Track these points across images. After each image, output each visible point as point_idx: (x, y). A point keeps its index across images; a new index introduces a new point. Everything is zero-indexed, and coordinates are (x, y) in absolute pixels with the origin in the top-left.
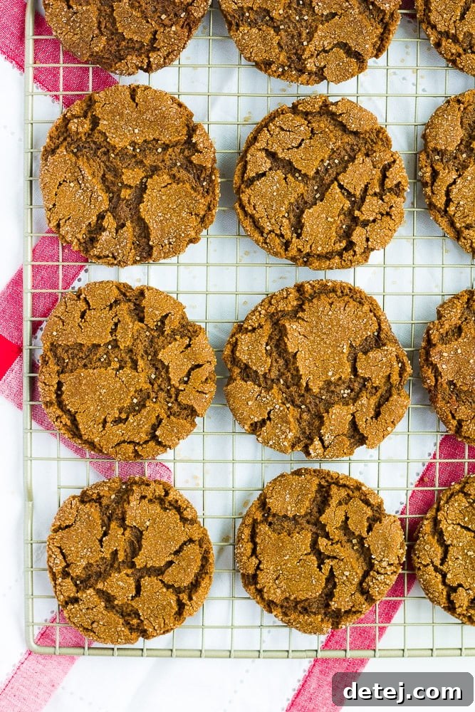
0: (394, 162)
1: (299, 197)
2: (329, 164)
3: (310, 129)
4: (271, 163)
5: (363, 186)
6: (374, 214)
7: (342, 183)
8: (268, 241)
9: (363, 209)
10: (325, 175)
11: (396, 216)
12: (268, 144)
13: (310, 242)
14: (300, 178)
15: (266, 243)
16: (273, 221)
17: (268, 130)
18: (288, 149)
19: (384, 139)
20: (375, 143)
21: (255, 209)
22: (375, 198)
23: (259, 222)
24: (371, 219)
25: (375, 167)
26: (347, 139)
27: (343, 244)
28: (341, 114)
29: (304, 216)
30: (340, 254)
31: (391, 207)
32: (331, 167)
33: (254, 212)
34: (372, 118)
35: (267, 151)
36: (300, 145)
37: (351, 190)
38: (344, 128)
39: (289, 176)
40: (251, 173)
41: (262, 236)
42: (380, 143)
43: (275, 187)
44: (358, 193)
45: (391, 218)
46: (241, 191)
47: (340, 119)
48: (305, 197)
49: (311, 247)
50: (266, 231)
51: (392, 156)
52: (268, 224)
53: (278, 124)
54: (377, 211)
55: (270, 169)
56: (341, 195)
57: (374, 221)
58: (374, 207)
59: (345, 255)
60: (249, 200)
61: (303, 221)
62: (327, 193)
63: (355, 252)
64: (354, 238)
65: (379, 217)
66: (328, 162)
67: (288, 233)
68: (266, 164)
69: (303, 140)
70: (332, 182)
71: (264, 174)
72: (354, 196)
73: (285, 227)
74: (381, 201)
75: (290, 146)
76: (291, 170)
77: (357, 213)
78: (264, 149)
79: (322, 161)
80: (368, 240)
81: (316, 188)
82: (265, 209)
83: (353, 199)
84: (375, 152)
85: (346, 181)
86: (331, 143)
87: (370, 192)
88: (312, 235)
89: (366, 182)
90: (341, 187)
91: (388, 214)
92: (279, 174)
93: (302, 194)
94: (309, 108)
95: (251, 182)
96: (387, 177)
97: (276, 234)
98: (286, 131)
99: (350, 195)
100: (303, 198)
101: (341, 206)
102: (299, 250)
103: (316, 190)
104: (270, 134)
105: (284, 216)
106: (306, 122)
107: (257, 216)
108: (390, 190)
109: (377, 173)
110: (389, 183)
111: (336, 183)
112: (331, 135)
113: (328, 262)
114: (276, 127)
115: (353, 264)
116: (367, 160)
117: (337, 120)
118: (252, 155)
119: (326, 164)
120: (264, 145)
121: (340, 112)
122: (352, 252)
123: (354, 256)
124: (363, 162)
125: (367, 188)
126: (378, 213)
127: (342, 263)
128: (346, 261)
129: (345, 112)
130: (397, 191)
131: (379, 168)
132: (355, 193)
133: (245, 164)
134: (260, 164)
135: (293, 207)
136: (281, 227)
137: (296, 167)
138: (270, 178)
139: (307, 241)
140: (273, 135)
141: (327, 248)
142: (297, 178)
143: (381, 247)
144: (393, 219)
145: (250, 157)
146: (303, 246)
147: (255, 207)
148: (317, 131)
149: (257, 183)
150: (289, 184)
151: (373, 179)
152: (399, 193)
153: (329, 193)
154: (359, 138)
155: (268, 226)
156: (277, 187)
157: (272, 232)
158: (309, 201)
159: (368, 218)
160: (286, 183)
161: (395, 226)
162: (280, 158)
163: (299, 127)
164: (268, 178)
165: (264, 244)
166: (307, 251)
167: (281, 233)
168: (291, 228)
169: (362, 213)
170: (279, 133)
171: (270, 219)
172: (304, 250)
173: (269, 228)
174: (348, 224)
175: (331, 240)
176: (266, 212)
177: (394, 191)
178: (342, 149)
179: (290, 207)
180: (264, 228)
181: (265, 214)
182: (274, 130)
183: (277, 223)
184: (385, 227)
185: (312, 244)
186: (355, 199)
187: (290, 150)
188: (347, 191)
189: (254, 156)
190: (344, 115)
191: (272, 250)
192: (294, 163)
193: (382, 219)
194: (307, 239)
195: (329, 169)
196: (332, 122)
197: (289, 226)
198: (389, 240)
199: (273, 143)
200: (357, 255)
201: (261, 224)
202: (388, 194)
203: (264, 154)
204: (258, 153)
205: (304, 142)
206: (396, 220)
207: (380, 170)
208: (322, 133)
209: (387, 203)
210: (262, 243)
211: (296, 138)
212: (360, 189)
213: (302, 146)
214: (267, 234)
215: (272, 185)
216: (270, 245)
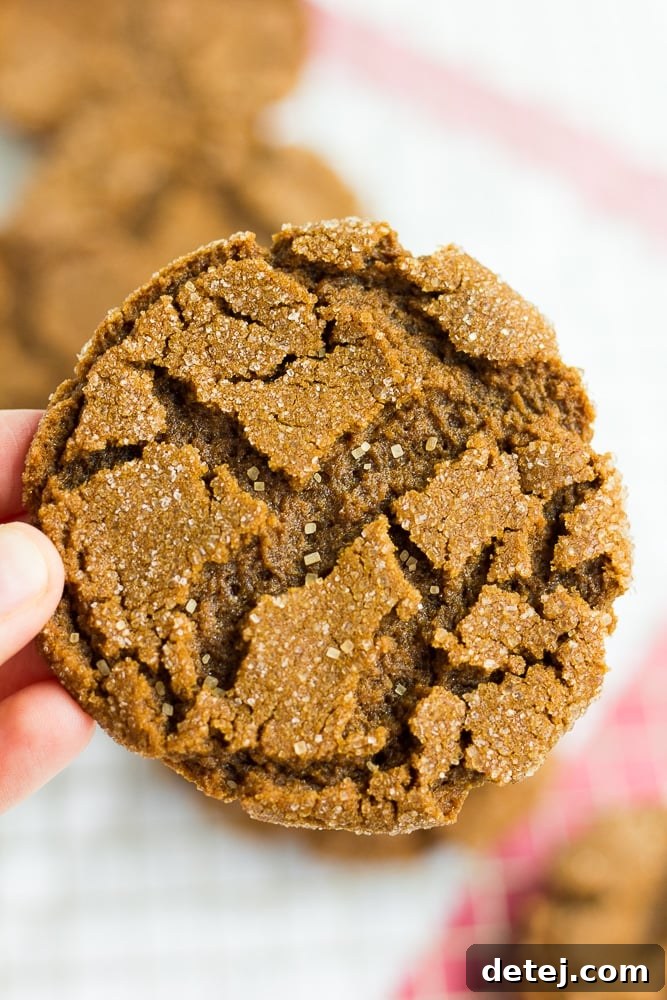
0: (596, 484)
1: (245, 549)
2: (369, 457)
3: (322, 323)
4: (168, 420)
5: (476, 547)
6: (503, 651)
7: (405, 526)
8: (110, 686)
9: (466, 626)
10: (351, 490)
11: (576, 674)
12: (166, 350)
13: (262, 715)
14: (259, 486)
15: (103, 694)
16: (140, 618)
17: (176, 305)
18: (236, 380)
19: (572, 406)
20: (537, 411)
21: (83, 567)
22: (514, 597)
23: (89, 613)
24: (490, 665)
25: (526, 491)
26: (444, 377)
27: (378, 740)
28: (435, 295)
29: (253, 618)
30: (362, 776)
31: (563, 638)
32: (376, 468)
33: (79, 574)
34: (540, 325)
35: (159, 373)
36: (280, 371)
37: (436, 559)
38: (439, 341)
39: (223, 471)
40: (91, 439)
41: (93, 666)
42: (556, 413)
43: (166, 501)
44: (457, 569)
45: (559, 676)
47: (430, 309)
48: (267, 554)
49: (261, 730)
50: (109, 651)
51: (591, 463)
52: (121, 625)
53: (214, 288)
54: (512, 643)
55: (162, 438)
56: (394, 564)
57: (498, 677)
58: (504, 628)
59: (378, 778)
61: (247, 632)
62: (349, 551)
63: (414, 773)
64: (421, 724)
65: (517, 662)
66: (365, 447)
67: (186, 666)
68: (152, 417)
69: (291, 358)
70: (371, 514)
71: (135, 451)
72: (440, 577)
73: (180, 646)
74: (531, 612)
75: (242, 371)
76: (233, 455)
77: (441, 637)
78: (150, 366)
79: (347, 438)
80: (466, 738)
81: (310, 529)
82: (120, 573)
83: (434, 590)
84: (535, 437)
85: (420, 519)
86: (387, 382)
87: (499, 572)
88: (270, 689)
89: (489, 534)
90: (399, 535)
91: (551, 660)
92: (191, 458)
93: (258, 541)
94: (331, 254)
95: (86, 467)
96: (566, 533)
97: (144, 669)
98: (238, 316)
99: (426, 572)
100: (259, 557)
101: (391, 603)
102: (217, 737)
103: (311, 538)
104: (182, 318)
105: (180, 608)
106: (312, 299)
107: (86, 590)
108: (570, 578)
109: (532, 512)
110: (569, 554)
111: (383, 519)
113: (313, 795)
114: (206, 296)
115: (402, 818)
116: (506, 461)
117: (419, 313)
118: (107, 379)
119: (357, 454)
120: (153, 353)
121: (435, 284)
122: (402, 774)
123: (408, 788)
124: (490, 465)
125: (491, 556)
126: (515, 651)
127: (363, 807)
128: (377, 803)
129: (452, 288)
130: (593, 585)
131: (540, 497)
132: (445, 569)
133: (76, 406)
134: (127, 413)
135: (218, 583)
136: (164, 642)
137: (252, 443)
138: (155, 467)
139: (251, 710)
140: (190, 322)
141: (319, 745)
142: (251, 483)
143: (510, 773)
144: (564, 682)
145: (99, 386)
146: (233, 723)
147: (86, 558)
148: (345, 334)
149: (106, 475)
150: (218, 498)
151: (516, 530)
152: (599, 595)
153: (355, 552)
154: (487, 384)
155: (119, 633)
156: (174, 501)
157: (130, 656)
158: (279, 568)
159: (479, 663)
160: (208, 492)
161: (569, 705)
162: (202, 405)
163: (285, 309)
164: (148, 466)
165: (93, 694)
166: (246, 743)
167: (161, 664)
168: (202, 654)
169: (460, 642)
170: (213, 319)
171: (132, 610)
172: (234, 738)
173: (123, 642)
174: (404, 672)
175: (336, 718)
176: (121, 583)
177: (583, 584)
178: (422, 410)
179: (209, 580)
180: (103, 638)
181: (115, 588)
182: (196, 305)
183: (154, 629)
184: (534, 706)
185: (267, 722)
186: (441, 591)
187: (242, 383)
188: (420, 556)
189: (111, 382)
190: (448, 298)
191: (122, 722)
192: (246, 429)
193: (526, 673)
194: (251, 702)
195: (366, 471)
196: (402, 315)
197: (196, 647)
198: (540, 752)
199: (186, 349)
200: (419, 786)
201: (94, 623)
202: (560, 589)
203: (147, 381)
204: (126, 373)
205: (295, 364)
206: (575, 687)
207: (543, 502)
208: (361, 345)
209: (553, 620)
210: (89, 692)
211: (268, 347)
212: (464, 556)
213: (285, 378)
214: (111, 662)
215: (157, 493)
216: (117, 703)
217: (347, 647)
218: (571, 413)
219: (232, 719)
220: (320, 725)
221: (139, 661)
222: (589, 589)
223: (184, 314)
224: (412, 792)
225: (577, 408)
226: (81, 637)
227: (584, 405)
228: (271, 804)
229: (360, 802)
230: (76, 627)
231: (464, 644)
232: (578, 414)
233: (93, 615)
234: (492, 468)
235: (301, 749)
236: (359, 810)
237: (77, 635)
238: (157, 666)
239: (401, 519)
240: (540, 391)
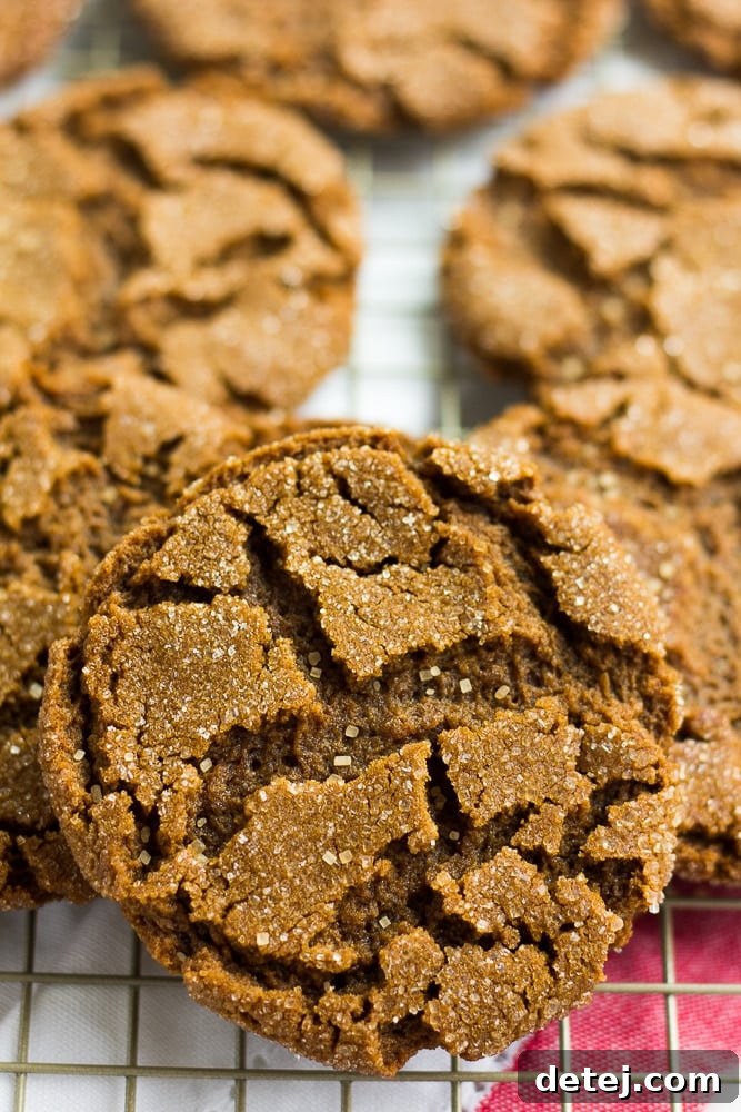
0: (655, 788)
2: (435, 683)
3: (434, 539)
5: (510, 806)
6: (501, 917)
7: (446, 759)
8: (95, 812)
9: (472, 879)
10: (405, 708)
11: (567, 968)
12: (272, 510)
13: (235, 894)
14: (316, 672)
15: (87, 818)
16: (151, 757)
17: (298, 471)
18: (330, 561)
20: (620, 698)
22: (531, 868)
23: (102, 735)
24: (483, 926)
25: (582, 767)
26: (535, 628)
27: (343, 959)
28: (556, 549)
29: (262, 795)
31: (568, 927)
32: (439, 695)
33: (106, 694)
34: (653, 616)
36: (377, 568)
37: (466, 803)
38: (545, 597)
39: (286, 644)
41: (88, 788)
43: (218, 653)
44: (481, 817)
45: (549, 964)
46: (104, 606)
47: (547, 560)
48: (299, 740)
49: (230, 907)
50: (107, 776)
51: (656, 766)
52: (129, 757)
53: (339, 467)
54: (514, 915)
55: (237, 592)
56: (421, 791)
57: (488, 942)
58: (510, 895)
59: (330, 998)
60: (109, 648)
61: (251, 806)
62: (381, 763)
63: (368, 1007)
64: (392, 958)
65: (512, 934)
66: (435, 671)
67: (176, 821)
68: (235, 565)
69: (392, 560)
70: (417, 737)
71: (206, 595)
73: (180, 797)
74: (543, 889)
75: (339, 555)
77: (443, 880)
78: (251, 520)
79: (420, 656)
80: (432, 991)
81: (351, 732)
83: (455, 835)
84: (608, 720)
85: (463, 757)
86: (479, 614)
87: (525, 837)
88: (254, 872)
89: (528, 798)
90: (436, 766)
91: (546, 945)
92: (258, 620)
93: (295, 723)
94: (467, 474)
96: (606, 823)
97: (136, 808)
98: (354, 503)
100: (290, 741)
101: (405, 829)
103: (349, 742)
104: (298, 485)
105: (194, 761)
106: (434, 511)
107: (107, 710)
109: (579, 790)
110: (602, 846)
111: (427, 744)
112: (492, 589)
114: (330, 472)
115: (340, 1049)
116: (571, 734)
118: (203, 517)
119: (424, 676)
120: (258, 508)
121: (560, 539)
122: (355, 1003)
123: (356, 1019)
124: (552, 732)
125: (523, 821)
126: (514, 923)
127: (304, 1022)
128: (320, 1023)
129: (577, 548)
130: (616, 887)
131: (593, 780)
132: (471, 815)
133: (165, 533)
134: (212, 555)
135: (241, 752)
136: (165, 787)
137: (323, 626)
138: (220, 617)
139: (227, 885)
140: (305, 490)
141: (282, 944)
142: (309, 667)
143: (466, 1044)
144: (553, 973)
145: (193, 520)
146: (204, 891)
147: (119, 681)
148: (454, 555)
149: (169, 608)
150: (271, 668)
151: (556, 804)
152: (619, 900)
153: (387, 767)
154: (579, 656)
155: (126, 764)
156: (226, 655)
157: (127, 789)
158: (306, 758)
159: (473, 921)
160: (263, 660)
161: (550, 998)
162: (288, 574)
163: (403, 511)
164: (213, 613)
165: (76, 815)
166: (210, 916)
167: (155, 809)
168: (199, 817)
169: (461, 892)
170: (329, 496)
171: (146, 747)
172: (200, 907)
173: (126, 773)
174: (395, 905)
175: (309, 923)
176: (145, 718)
177: (606, 884)
178: (504, 655)
179: (233, 745)
180: (106, 763)
181: (137, 720)
182: (317, 477)
183: (161, 772)
184: (514, 985)
185: (239, 902)
186: (461, 838)
187: (335, 567)
188: (451, 795)
189: (207, 521)
190: (569, 556)
191: (94, 852)
192: (323, 611)
193: (517, 948)
194: (230, 876)
195: (427, 696)
196: (517, 557)
197: (195, 805)
198: (504, 1035)
199: (291, 515)
200: (369, 1021)
201: (103, 746)
202: (581, 878)
203: (242, 533)
204: (224, 516)
205: (395, 567)
206: (562, 983)
207: (594, 787)
208: (466, 572)
209: (563, 905)
210: (73, 812)
211: (373, 542)
212: (495, 809)
213: (379, 577)
214: (106, 790)
215: (212, 643)
216: (97, 831)
217: (345, 857)
218: (655, 713)
219: (205, 887)
220: (291, 925)
221: (134, 798)
222: (611, 889)
223: (302, 482)
224: (360, 1025)
225: (661, 710)
226: (85, 756)
227: (670, 709)
228: (214, 986)
229: (303, 1017)
230: (84, 746)
231: (464, 896)
232: (661, 715)
233: (106, 738)
234: (554, 735)
235: (262, 940)
236: (300, 1024)
237: (83, 753)
238: (150, 809)
239: (444, 751)
240: (630, 680)
